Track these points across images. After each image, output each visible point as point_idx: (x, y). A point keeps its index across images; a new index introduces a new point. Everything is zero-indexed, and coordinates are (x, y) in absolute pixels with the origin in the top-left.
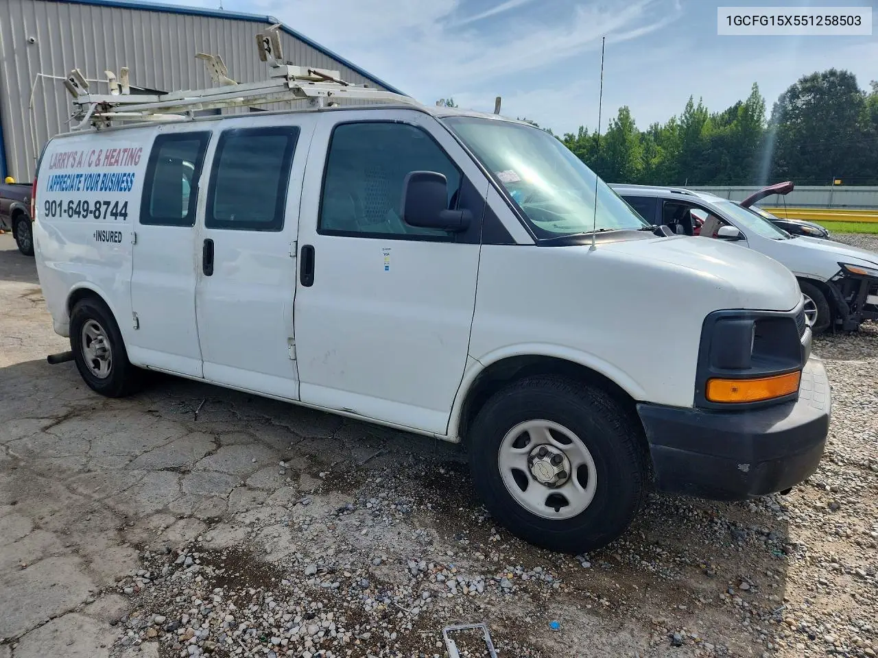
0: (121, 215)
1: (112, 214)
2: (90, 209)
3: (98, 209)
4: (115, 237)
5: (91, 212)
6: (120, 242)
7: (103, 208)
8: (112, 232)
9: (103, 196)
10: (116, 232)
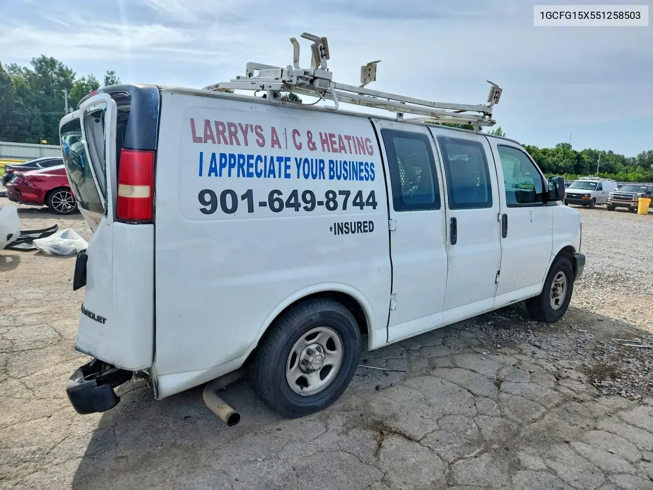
0: (368, 204)
1: (355, 204)
2: (317, 200)
3: (334, 200)
4: (364, 227)
5: (321, 203)
6: (371, 231)
7: (340, 199)
8: (360, 223)
9: (337, 185)
10: (365, 222)
